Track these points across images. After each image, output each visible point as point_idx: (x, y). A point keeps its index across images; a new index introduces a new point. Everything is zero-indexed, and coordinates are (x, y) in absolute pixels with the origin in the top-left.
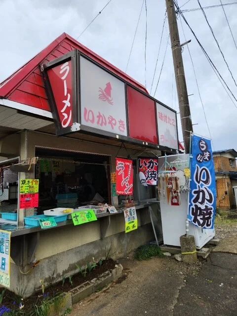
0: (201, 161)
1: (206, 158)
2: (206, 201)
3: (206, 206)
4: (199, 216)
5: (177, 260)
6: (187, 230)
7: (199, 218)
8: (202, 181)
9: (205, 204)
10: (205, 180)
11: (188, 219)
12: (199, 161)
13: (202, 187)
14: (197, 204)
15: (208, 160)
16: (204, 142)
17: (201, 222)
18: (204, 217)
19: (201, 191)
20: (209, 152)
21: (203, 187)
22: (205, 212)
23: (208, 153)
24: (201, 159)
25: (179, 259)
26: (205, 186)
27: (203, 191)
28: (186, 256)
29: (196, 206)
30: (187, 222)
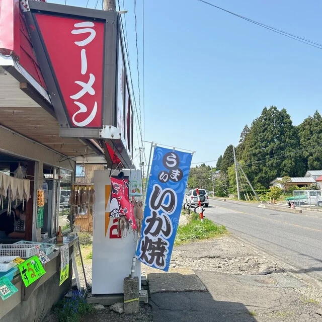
0: (165, 180)
1: (175, 177)
2: (161, 232)
3: (159, 239)
4: (148, 250)
5: (117, 313)
6: (133, 271)
7: (147, 253)
8: (163, 207)
9: (159, 236)
10: (167, 206)
11: (136, 257)
12: (162, 181)
13: (160, 214)
14: (149, 235)
15: (177, 180)
16: (174, 156)
17: (149, 257)
18: (153, 252)
19: (157, 220)
20: (179, 170)
21: (162, 214)
22: (156, 246)
23: (177, 171)
24: (165, 178)
25: (120, 310)
26: (166, 213)
27: (160, 220)
28: (130, 304)
29: (147, 238)
30: (135, 260)
